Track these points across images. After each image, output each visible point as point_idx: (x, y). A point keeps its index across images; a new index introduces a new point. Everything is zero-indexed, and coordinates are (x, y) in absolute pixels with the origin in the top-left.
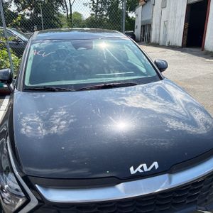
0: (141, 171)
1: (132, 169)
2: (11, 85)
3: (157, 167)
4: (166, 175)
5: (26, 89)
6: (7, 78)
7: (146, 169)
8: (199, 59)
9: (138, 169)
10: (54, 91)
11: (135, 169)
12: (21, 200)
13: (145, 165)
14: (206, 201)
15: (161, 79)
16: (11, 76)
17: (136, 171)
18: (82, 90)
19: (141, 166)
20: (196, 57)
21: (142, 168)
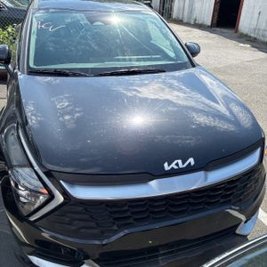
0: (176, 167)
1: (166, 165)
2: (10, 66)
3: (193, 163)
4: (202, 172)
5: (32, 72)
6: (4, 57)
7: (181, 165)
8: (231, 43)
9: (173, 165)
10: (67, 75)
11: (169, 165)
12: (41, 197)
13: (180, 162)
14: (240, 200)
15: (194, 66)
16: (9, 54)
17: (170, 167)
18: (101, 75)
19: (176, 162)
20: (229, 40)
21: (177, 164)
